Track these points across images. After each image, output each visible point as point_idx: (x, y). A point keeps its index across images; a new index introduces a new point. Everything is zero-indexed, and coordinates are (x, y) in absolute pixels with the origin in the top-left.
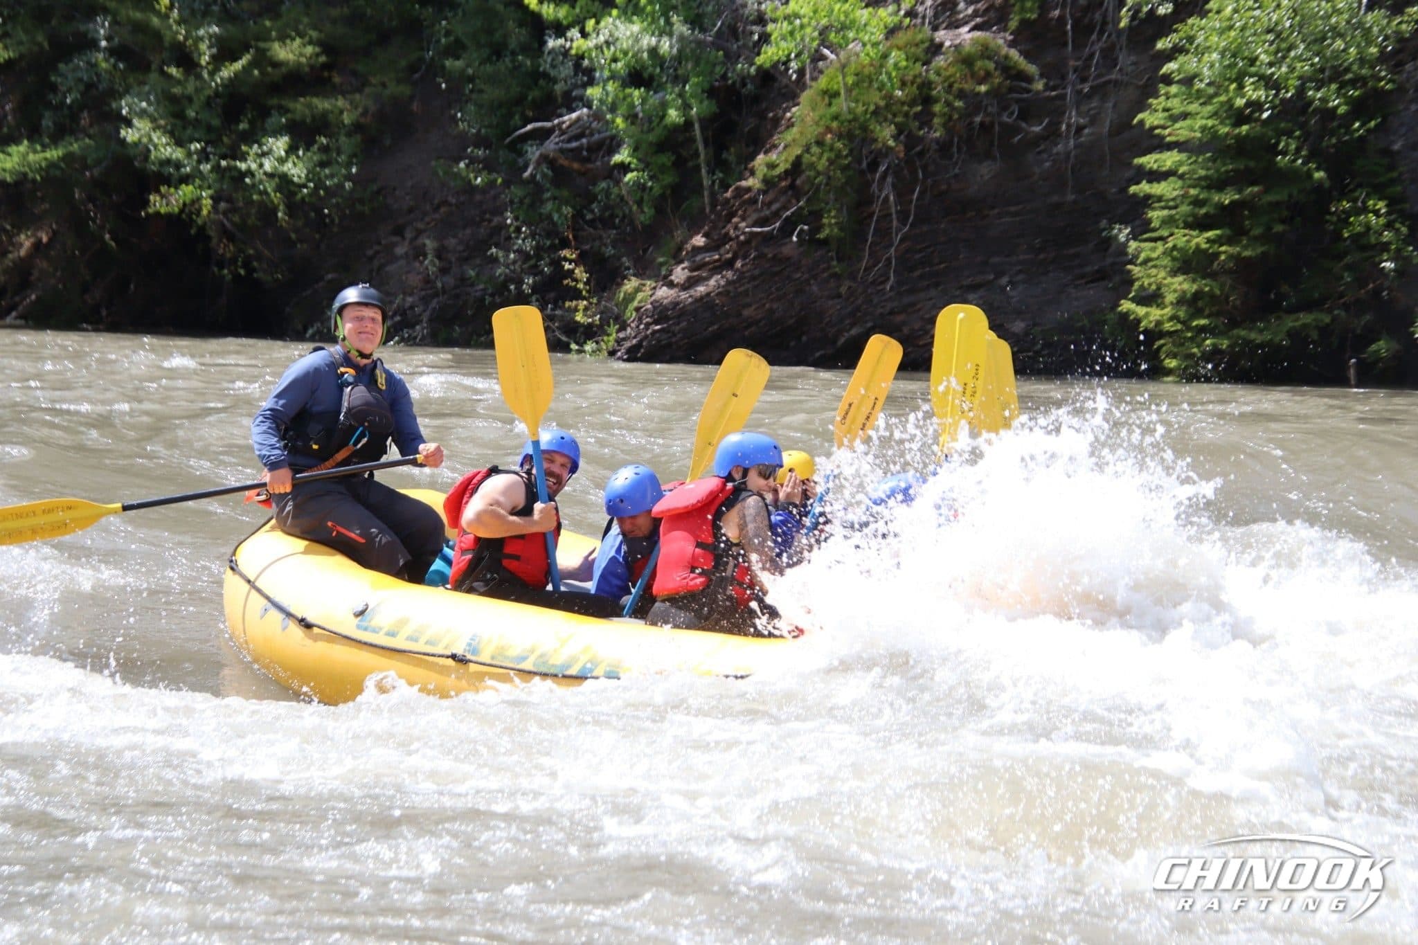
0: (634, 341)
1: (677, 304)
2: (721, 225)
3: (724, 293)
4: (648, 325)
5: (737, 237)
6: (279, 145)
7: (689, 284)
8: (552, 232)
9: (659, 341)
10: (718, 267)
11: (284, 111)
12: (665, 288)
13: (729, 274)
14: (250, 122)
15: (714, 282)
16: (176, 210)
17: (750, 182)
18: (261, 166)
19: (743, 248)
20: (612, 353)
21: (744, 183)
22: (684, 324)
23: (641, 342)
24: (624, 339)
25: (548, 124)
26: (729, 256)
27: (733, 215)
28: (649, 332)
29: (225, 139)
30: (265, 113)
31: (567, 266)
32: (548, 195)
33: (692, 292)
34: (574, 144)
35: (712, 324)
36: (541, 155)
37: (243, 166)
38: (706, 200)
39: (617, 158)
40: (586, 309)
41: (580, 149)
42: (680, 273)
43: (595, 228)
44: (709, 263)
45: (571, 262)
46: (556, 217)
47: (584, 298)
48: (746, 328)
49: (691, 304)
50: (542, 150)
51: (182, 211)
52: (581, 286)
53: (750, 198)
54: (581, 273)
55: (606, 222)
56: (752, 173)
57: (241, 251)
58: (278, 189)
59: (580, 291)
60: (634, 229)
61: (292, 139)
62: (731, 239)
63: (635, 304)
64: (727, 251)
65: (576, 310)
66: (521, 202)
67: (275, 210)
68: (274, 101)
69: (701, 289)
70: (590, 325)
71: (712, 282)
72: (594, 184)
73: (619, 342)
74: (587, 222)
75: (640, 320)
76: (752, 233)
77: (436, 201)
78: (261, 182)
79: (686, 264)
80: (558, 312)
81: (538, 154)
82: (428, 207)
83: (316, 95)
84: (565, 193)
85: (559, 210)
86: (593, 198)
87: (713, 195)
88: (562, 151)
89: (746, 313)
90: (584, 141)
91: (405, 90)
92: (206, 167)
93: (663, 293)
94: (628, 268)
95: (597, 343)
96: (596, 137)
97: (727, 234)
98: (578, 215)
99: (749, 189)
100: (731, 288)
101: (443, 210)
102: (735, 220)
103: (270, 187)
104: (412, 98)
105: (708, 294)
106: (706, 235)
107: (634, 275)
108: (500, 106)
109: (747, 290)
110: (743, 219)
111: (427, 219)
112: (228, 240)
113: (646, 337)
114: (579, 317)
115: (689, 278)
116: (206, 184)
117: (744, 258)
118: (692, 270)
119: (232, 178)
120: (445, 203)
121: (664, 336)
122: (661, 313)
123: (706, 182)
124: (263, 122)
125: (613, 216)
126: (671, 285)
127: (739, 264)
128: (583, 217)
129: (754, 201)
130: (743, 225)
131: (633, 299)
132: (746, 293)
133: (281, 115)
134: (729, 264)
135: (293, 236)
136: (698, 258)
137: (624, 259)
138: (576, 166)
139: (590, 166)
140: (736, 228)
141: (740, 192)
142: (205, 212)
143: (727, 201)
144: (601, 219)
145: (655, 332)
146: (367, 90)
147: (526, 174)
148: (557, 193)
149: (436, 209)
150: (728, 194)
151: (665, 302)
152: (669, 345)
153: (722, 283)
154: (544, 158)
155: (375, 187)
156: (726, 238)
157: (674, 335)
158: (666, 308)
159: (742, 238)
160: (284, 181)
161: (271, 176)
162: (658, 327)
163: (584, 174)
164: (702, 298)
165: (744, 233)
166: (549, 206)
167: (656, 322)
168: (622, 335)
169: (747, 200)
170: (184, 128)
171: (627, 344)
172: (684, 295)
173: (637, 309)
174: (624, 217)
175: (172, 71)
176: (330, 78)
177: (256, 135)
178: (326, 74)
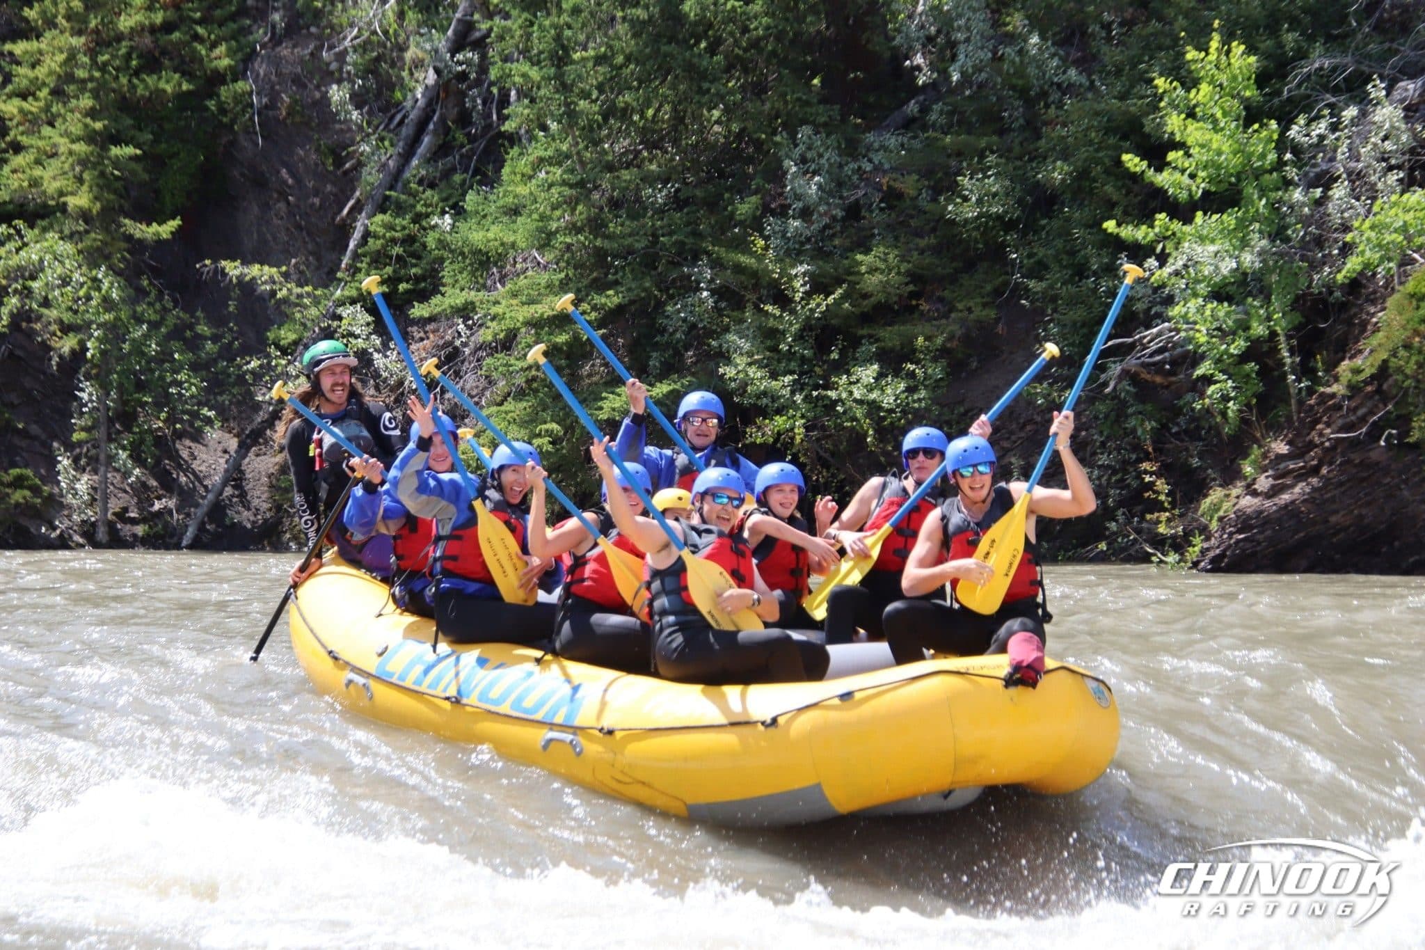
0: (1218, 551)
1: (1261, 512)
2: (1305, 432)
3: (1310, 500)
4: (1231, 534)
5: (1322, 443)
6: (868, 373)
7: (1273, 492)
8: (1137, 447)
9: (1243, 551)
10: (1302, 476)
11: (873, 339)
12: (1248, 497)
13: (1314, 481)
14: (842, 352)
15: (1299, 490)
16: (771, 440)
17: (1335, 388)
18: (851, 393)
19: (1328, 455)
20: (1195, 565)
21: (1328, 390)
22: (1268, 533)
23: (1224, 551)
24: (1208, 549)
25: (1130, 340)
26: (1315, 462)
27: (1317, 421)
28: (1232, 541)
29: (817, 369)
30: (855, 342)
31: (1147, 479)
32: (1130, 411)
33: (1276, 500)
34: (1158, 358)
35: (1297, 532)
36: (1123, 370)
37: (832, 394)
38: (1294, 408)
39: (1199, 372)
40: (1169, 520)
41: (1163, 362)
42: (1263, 483)
43: (1182, 441)
44: (1293, 471)
45: (1151, 474)
46: (1139, 432)
47: (1165, 510)
48: (1335, 535)
49: (1275, 512)
50: (1124, 365)
51: (777, 440)
52: (1162, 498)
53: (1334, 405)
54: (1162, 485)
55: (1192, 434)
56: (1337, 379)
57: (833, 476)
58: (868, 415)
59: (1162, 503)
60: (1221, 440)
61: (881, 367)
62: (1316, 446)
63: (1221, 513)
64: (1313, 457)
65: (1158, 522)
66: (1106, 417)
67: (866, 435)
68: (864, 332)
69: (1286, 497)
70: (1174, 537)
71: (1297, 490)
72: (1180, 398)
73: (1203, 552)
74: (1171, 434)
75: (1223, 529)
76: (1337, 439)
77: (1022, 421)
78: (851, 408)
79: (1270, 472)
80: (1144, 525)
81: (1119, 368)
82: (1014, 426)
83: (904, 323)
84: (1149, 407)
85: (1142, 425)
86: (1178, 412)
87: (1301, 403)
88: (1144, 365)
89: (1333, 519)
90: (1167, 354)
91: (992, 314)
92: (798, 398)
93: (1248, 502)
94: (1214, 479)
95: (1182, 554)
96: (1179, 350)
97: (1311, 442)
98: (1164, 427)
99: (1333, 396)
100: (1316, 495)
101: (1028, 428)
102: (1320, 426)
103: (859, 412)
104: (997, 320)
105: (1293, 502)
106: (1289, 443)
107: (1221, 486)
108: (1084, 325)
109: (1334, 497)
110: (1328, 425)
111: (1013, 438)
112: (823, 467)
113: (1230, 546)
114: (1162, 529)
115: (1273, 486)
116: (799, 415)
117: (1330, 464)
118: (1276, 478)
119: (825, 406)
120: (1030, 421)
121: (1248, 545)
122: (1244, 522)
123: (1293, 391)
124: (854, 352)
125: (1198, 428)
126: (1255, 494)
127: (1324, 471)
128: (1169, 430)
129: (1338, 407)
130: (1328, 431)
131: (1219, 509)
132: (1333, 500)
133: (871, 344)
134: (1315, 471)
135: (882, 459)
136: (1282, 466)
137: (1210, 471)
138: (1158, 379)
139: (1173, 379)
140: (1321, 435)
141: (1324, 398)
142: (798, 439)
143: (1312, 407)
144: (1186, 432)
145: (1238, 541)
146: (953, 315)
147: (1108, 390)
148: (1140, 407)
149: (1022, 427)
150: (1312, 402)
151: (1249, 510)
152: (1254, 554)
153: (1308, 490)
154: (1125, 373)
155: (962, 410)
156: (1311, 445)
157: (1259, 543)
158: (1249, 517)
159: (1327, 444)
160: (874, 407)
161: (860, 402)
162: (1242, 536)
163: (1167, 387)
164: (1286, 506)
165: (1329, 440)
166: (1132, 422)
167: (1239, 531)
168: (1206, 545)
169: (1331, 406)
170: (779, 361)
171: (1211, 554)
172: (1268, 503)
173: (1221, 519)
174: (1210, 428)
175: (769, 308)
176: (918, 305)
177: (847, 364)
178: (914, 302)
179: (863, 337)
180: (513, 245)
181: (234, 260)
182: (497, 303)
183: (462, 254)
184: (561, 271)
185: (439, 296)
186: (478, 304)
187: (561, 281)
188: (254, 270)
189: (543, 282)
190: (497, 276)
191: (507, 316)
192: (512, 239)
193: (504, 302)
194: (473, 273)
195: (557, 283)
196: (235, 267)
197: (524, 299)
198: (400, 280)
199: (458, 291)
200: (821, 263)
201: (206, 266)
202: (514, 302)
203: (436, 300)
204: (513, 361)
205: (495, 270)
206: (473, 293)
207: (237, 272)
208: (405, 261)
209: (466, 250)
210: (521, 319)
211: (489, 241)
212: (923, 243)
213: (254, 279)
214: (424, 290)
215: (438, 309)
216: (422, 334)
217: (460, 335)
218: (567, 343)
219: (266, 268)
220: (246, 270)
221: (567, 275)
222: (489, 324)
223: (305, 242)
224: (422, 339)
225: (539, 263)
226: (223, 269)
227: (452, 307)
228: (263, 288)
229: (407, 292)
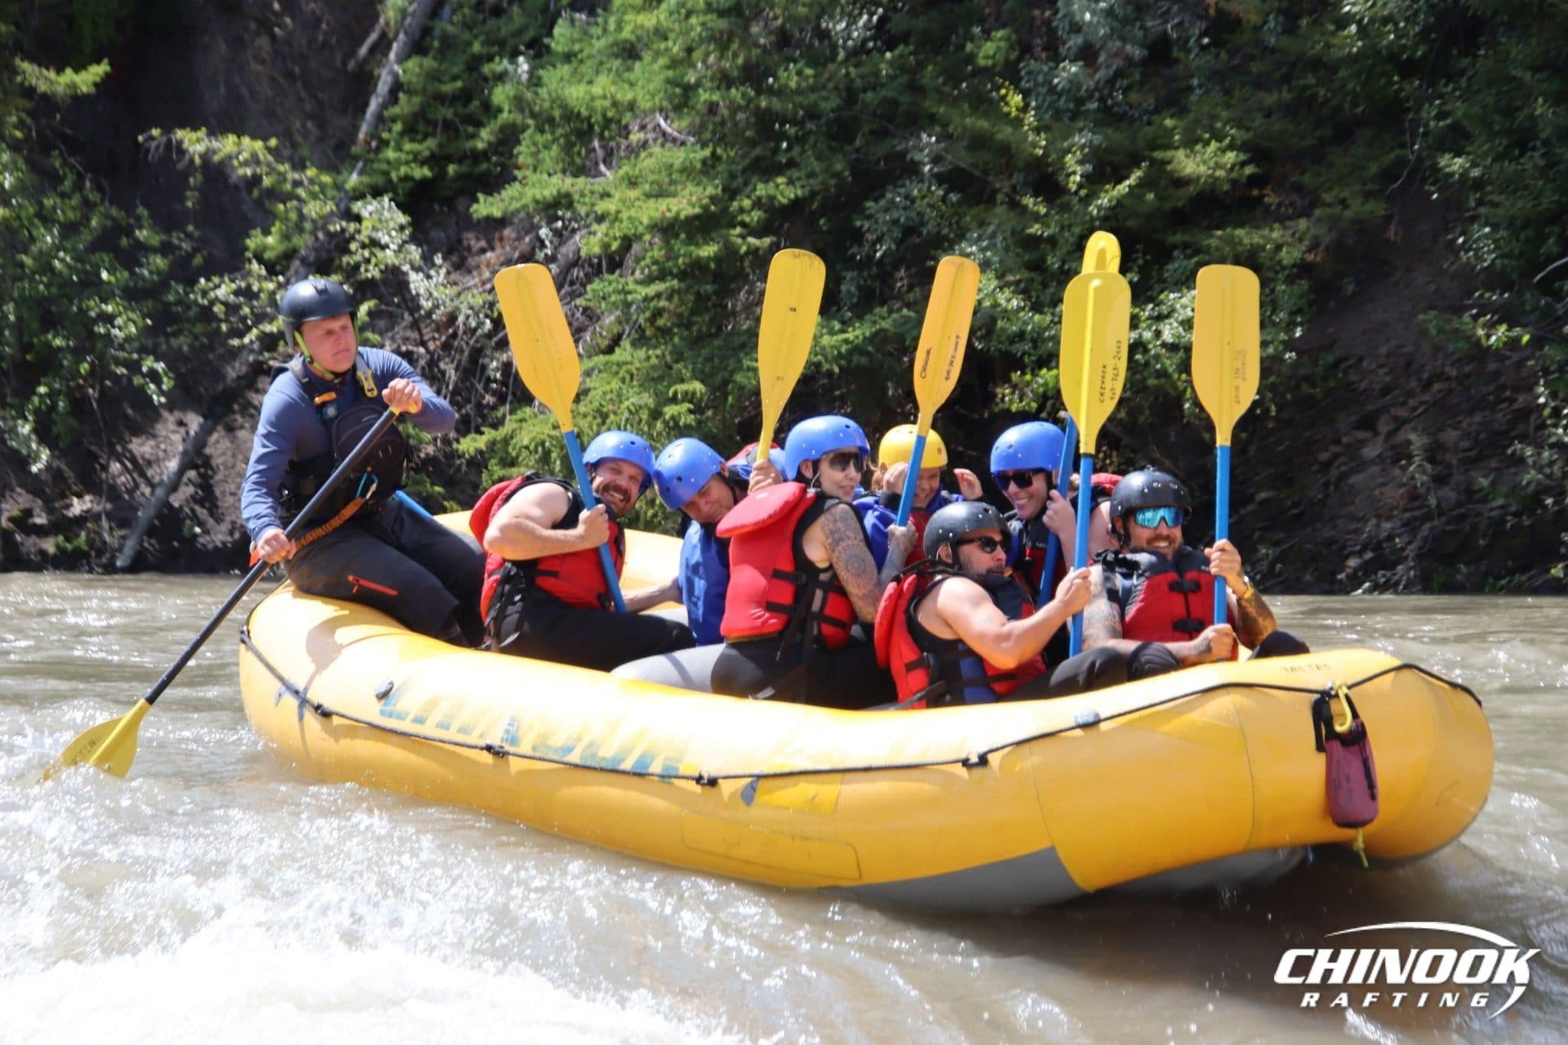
6: (1185, 302)
11: (1192, 251)
14: (1144, 270)
18: (1158, 333)
30: (1163, 255)
51: (1042, 406)
68: (1177, 239)
77: (1426, 375)
78: (1158, 356)
82: (1413, 384)
83: (1240, 225)
91: (1379, 209)
101: (1437, 386)
103: (1171, 364)
104: (1388, 219)
111: (1412, 402)
120: (1440, 376)
124: (1162, 269)
133: (1188, 258)
146: (1318, 212)
149: (1427, 386)
155: (1330, 358)
170: (1045, 285)
175: (1029, 201)
176: (1262, 197)
177: (1150, 288)
178: (1255, 192)
179: (1175, 247)
180: (632, 106)
181: (195, 129)
182: (606, 195)
183: (551, 120)
184: (704, 145)
185: (517, 185)
186: (576, 197)
187: (704, 162)
188: (227, 145)
189: (677, 163)
190: (600, 153)
191: (624, 215)
192: (629, 96)
193: (617, 195)
194: (568, 147)
195: (699, 165)
196: (198, 140)
197: (647, 187)
198: (449, 159)
199: (545, 176)
200: (1110, 131)
201: (153, 138)
202: (633, 194)
203: (510, 191)
204: (631, 286)
205: (596, 143)
206: (569, 180)
207: (200, 148)
208: (457, 130)
209: (557, 113)
210: (645, 221)
211: (593, 99)
212: (1270, 99)
213: (230, 157)
214: (487, 174)
215: (516, 205)
216: (483, 243)
217: (543, 245)
218: (717, 258)
219: (246, 140)
220: (215, 144)
221: (714, 153)
222: (595, 227)
223: (300, 100)
224: (483, 251)
225: (664, 134)
226: (180, 143)
227: (537, 202)
228: (241, 172)
229: (459, 176)
